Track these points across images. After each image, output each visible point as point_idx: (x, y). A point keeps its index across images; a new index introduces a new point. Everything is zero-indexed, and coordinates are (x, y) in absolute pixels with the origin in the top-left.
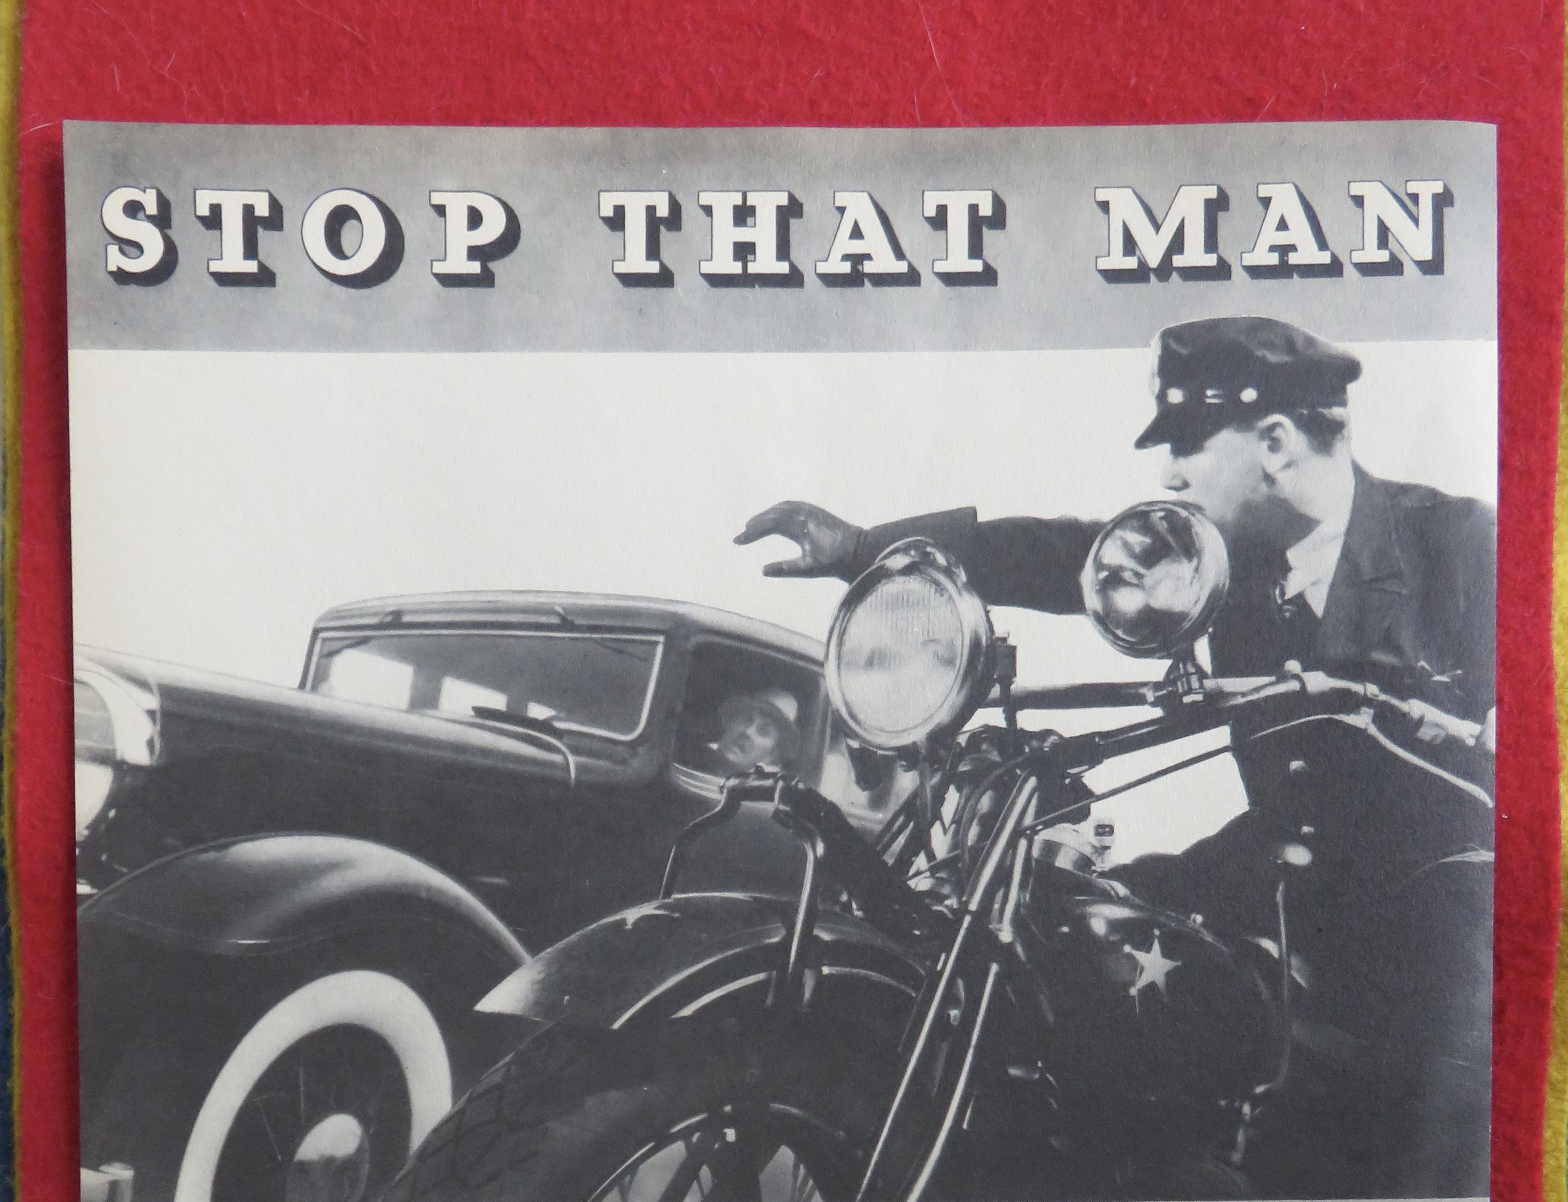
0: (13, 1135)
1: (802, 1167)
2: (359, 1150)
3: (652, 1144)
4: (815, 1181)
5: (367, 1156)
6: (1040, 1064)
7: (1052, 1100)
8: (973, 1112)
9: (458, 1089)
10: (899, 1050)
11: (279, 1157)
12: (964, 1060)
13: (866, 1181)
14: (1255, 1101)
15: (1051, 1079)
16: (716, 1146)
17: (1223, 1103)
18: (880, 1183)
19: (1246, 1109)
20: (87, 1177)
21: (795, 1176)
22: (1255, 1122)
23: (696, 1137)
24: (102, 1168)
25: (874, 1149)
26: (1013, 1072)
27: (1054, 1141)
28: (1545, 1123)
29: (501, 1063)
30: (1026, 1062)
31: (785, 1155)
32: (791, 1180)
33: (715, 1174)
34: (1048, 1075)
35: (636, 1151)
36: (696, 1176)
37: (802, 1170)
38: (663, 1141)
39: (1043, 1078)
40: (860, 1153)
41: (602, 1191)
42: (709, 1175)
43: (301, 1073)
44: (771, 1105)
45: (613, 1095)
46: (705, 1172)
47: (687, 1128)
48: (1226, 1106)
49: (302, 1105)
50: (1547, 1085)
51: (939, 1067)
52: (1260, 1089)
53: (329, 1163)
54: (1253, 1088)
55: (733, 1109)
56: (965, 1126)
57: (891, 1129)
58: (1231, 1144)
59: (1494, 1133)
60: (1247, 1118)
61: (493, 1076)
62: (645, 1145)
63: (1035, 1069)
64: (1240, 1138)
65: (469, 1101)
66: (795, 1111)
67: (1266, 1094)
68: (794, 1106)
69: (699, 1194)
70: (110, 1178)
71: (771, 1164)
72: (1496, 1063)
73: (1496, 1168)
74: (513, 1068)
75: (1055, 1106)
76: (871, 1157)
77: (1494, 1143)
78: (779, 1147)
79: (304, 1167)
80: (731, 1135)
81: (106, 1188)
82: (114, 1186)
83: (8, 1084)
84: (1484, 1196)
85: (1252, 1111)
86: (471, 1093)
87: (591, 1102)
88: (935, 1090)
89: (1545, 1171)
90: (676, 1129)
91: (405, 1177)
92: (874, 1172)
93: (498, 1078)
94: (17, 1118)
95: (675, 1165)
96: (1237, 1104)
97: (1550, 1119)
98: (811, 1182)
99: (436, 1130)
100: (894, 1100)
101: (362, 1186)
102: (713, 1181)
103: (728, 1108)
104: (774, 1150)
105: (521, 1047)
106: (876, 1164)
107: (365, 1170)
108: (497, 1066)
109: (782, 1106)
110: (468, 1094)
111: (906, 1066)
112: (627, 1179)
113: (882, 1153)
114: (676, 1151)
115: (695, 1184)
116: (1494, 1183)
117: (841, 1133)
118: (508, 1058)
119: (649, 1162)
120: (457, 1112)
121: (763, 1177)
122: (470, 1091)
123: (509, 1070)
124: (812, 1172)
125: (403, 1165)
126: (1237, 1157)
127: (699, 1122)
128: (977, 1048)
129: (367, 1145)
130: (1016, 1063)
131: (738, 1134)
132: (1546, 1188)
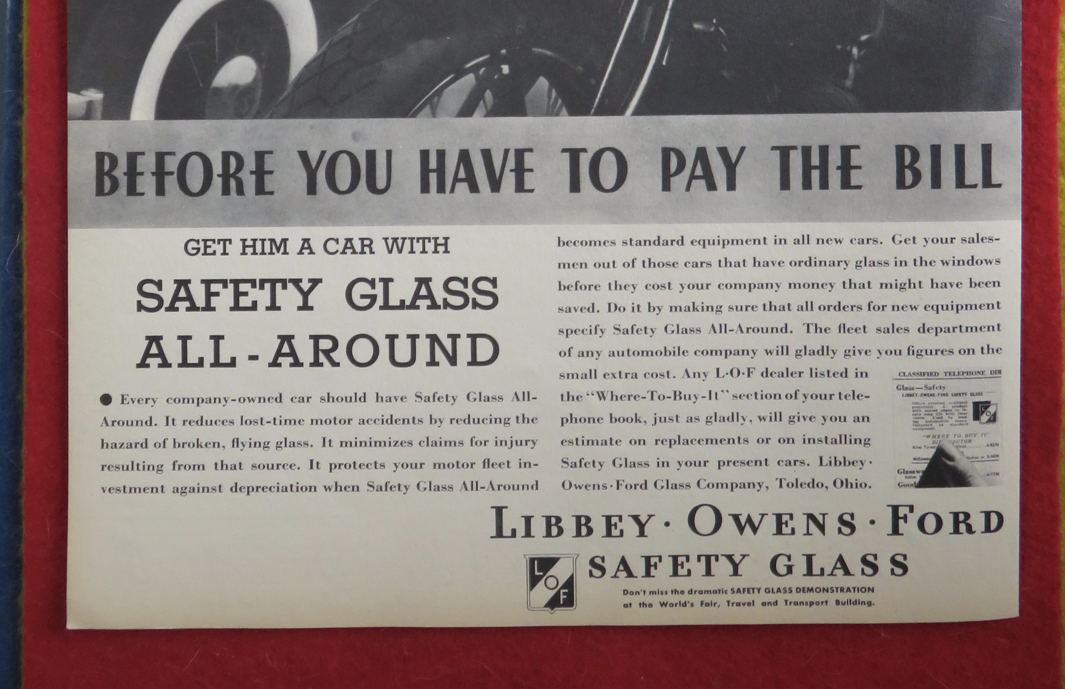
0: (22, 70)
1: (554, 91)
2: (255, 80)
3: (452, 76)
4: (563, 101)
5: (260, 84)
6: (714, 21)
7: (723, 46)
8: (669, 53)
9: (322, 37)
10: (619, 12)
11: (201, 85)
12: (663, 18)
13: (597, 100)
14: (861, 46)
15: (722, 31)
16: (496, 77)
17: (839, 47)
18: (607, 101)
19: (855, 51)
20: (72, 98)
21: (549, 97)
22: (860, 60)
23: (482, 71)
24: (82, 92)
25: (603, 80)
26: (696, 26)
27: (725, 73)
28: (1059, 60)
29: (351, 21)
30: (706, 20)
31: (543, 83)
32: (547, 100)
33: (495, 96)
34: (720, 29)
35: (442, 81)
36: (482, 97)
37: (554, 94)
38: (460, 74)
39: (717, 30)
40: (593, 82)
41: (418, 108)
42: (491, 96)
43: (216, 27)
44: (533, 49)
45: (427, 43)
46: (488, 95)
47: (476, 65)
48: (842, 49)
49: (217, 50)
50: (1060, 34)
51: (647, 23)
52: (864, 38)
53: (234, 88)
54: (859, 37)
55: (507, 52)
56: (664, 63)
57: (614, 65)
58: (845, 75)
59: (1023, 67)
60: (856, 57)
61: (346, 29)
62: (448, 77)
63: (711, 24)
64: (851, 70)
65: (329, 47)
66: (548, 53)
67: (868, 40)
68: (549, 50)
69: (484, 109)
70: (86, 99)
71: (533, 89)
72: (1024, 19)
73: (1025, 90)
74: (359, 25)
75: (725, 50)
76: (600, 84)
77: (1023, 73)
78: (538, 78)
79: (218, 91)
80: (506, 69)
81: (85, 106)
82: (90, 104)
83: (20, 36)
84: (1018, 109)
85: (859, 52)
86: (331, 41)
87: (412, 48)
88: (644, 38)
89: (1059, 92)
90: (468, 65)
91: (286, 98)
92: (603, 95)
93: (349, 31)
94: (25, 59)
95: (468, 91)
96: (848, 48)
97: (1062, 57)
98: (560, 101)
99: (307, 67)
100: (616, 45)
101: (257, 104)
102: (494, 101)
103: (504, 51)
104: (535, 80)
105: (364, 10)
106: (605, 88)
107: (259, 94)
108: (348, 23)
109: (540, 50)
110: (328, 42)
111: (624, 22)
112: (436, 99)
113: (608, 81)
114: (469, 80)
115: (482, 102)
116: (1024, 101)
117: (580, 68)
118: (355, 18)
119: (450, 87)
120: (320, 55)
121: (528, 98)
122: (330, 39)
123: (356, 25)
124: (561, 94)
125: (285, 90)
126: (849, 83)
127: (483, 61)
128: (672, 9)
129: (260, 76)
130: (698, 20)
131: (510, 69)
132: (1060, 104)
